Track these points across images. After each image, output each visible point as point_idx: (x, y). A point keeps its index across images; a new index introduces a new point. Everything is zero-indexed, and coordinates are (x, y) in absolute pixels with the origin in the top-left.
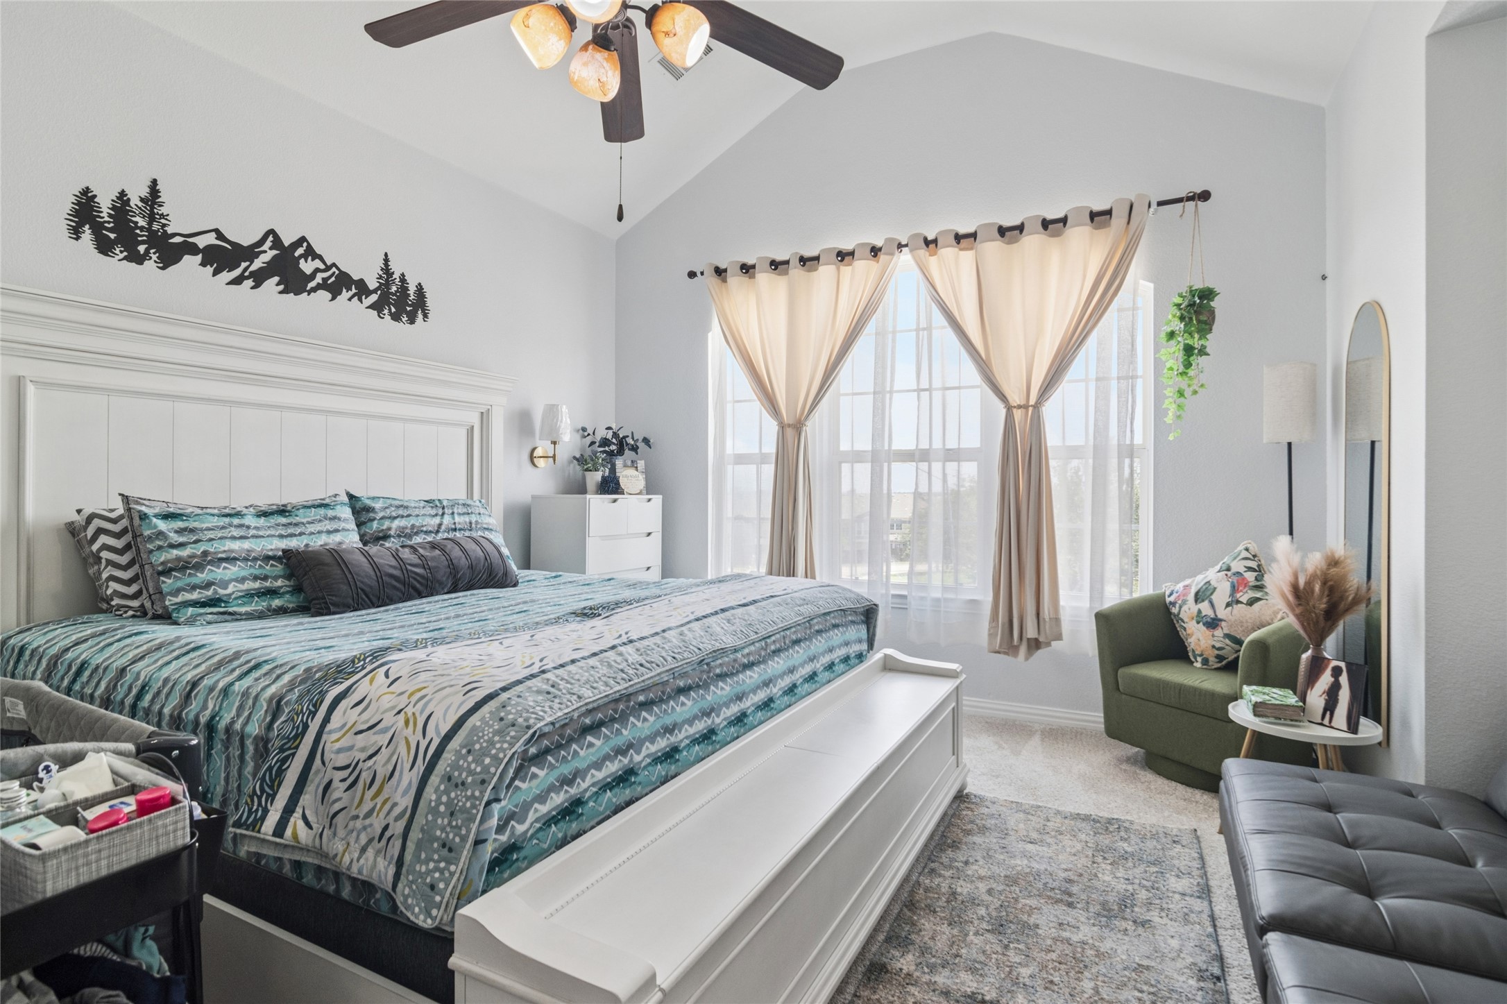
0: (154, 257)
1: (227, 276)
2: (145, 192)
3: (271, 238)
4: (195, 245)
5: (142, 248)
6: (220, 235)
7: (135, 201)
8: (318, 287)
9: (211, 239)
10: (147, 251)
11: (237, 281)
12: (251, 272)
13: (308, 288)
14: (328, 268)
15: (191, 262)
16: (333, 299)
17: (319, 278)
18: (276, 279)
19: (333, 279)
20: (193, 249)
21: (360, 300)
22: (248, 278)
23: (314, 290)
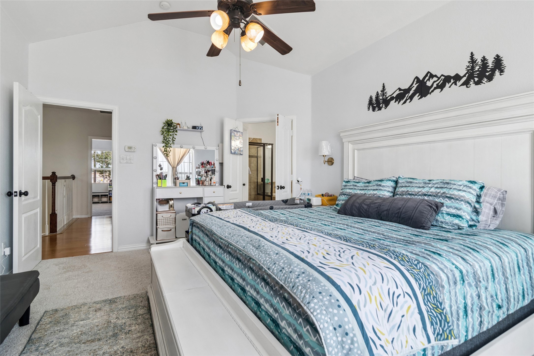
0: (384, 106)
1: (402, 102)
2: (381, 89)
3: (416, 80)
4: (393, 96)
5: (381, 106)
6: (400, 89)
7: (380, 92)
8: (435, 88)
9: (398, 92)
10: (382, 105)
11: (405, 102)
12: (409, 97)
13: (430, 92)
14: (439, 78)
15: (392, 102)
16: (441, 91)
17: (435, 85)
18: (418, 94)
19: (442, 81)
20: (392, 98)
21: (456, 84)
22: (408, 99)
23: (432, 91)
